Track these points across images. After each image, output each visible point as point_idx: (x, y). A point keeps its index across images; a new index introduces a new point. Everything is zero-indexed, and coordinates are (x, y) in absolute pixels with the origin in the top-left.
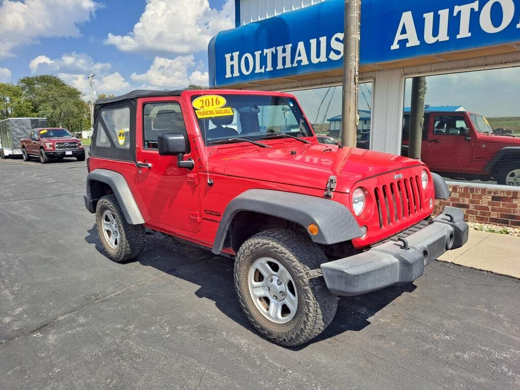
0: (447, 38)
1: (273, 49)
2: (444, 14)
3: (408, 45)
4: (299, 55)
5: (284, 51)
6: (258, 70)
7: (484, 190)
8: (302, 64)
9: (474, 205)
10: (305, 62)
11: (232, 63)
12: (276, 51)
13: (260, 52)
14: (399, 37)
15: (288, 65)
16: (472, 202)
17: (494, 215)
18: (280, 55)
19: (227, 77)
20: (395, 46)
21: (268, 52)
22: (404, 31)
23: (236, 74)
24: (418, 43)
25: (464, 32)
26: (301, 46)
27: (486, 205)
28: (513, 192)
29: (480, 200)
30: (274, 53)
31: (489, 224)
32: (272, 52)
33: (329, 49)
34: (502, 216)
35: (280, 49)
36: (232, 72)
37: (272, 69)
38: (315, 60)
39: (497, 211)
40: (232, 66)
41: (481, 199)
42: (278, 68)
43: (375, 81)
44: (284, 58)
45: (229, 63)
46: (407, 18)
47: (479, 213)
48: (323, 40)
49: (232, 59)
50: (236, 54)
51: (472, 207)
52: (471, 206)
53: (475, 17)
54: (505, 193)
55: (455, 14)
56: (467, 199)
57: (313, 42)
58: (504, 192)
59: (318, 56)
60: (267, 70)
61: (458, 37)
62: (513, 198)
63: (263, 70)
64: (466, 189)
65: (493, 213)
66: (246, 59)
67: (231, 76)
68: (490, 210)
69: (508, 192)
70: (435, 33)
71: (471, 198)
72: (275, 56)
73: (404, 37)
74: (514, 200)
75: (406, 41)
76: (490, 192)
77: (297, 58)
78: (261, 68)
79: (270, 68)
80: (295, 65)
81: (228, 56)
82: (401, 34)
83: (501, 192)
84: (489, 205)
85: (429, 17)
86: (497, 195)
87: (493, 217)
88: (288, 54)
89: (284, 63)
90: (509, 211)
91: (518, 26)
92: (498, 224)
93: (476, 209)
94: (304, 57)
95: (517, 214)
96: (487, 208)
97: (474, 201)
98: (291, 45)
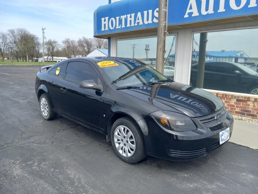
0: (213, 12)
1: (125, 16)
3: (193, 15)
4: (138, 19)
5: (131, 17)
6: (117, 27)
7: (232, 96)
8: (140, 24)
9: (227, 104)
10: (141, 23)
11: (105, 23)
12: (127, 17)
13: (119, 17)
14: (188, 11)
15: (133, 24)
16: (226, 102)
17: (238, 110)
18: (129, 19)
19: (102, 30)
20: (186, 16)
21: (123, 17)
22: (191, 8)
23: (107, 29)
24: (198, 14)
25: (222, 9)
26: (139, 14)
27: (233, 104)
28: (248, 97)
29: (230, 101)
30: (126, 18)
31: (235, 114)
32: (125, 18)
33: (153, 16)
34: (242, 110)
35: (129, 16)
36: (105, 28)
37: (124, 27)
38: (146, 22)
39: (239, 107)
40: (105, 25)
41: (231, 100)
42: (127, 26)
43: (178, 35)
44: (131, 21)
45: (103, 23)
47: (230, 108)
48: (150, 11)
49: (105, 21)
50: (107, 18)
52: (225, 105)
54: (243, 98)
56: (223, 101)
57: (145, 12)
58: (243, 97)
59: (148, 20)
60: (122, 27)
61: (219, 11)
62: (247, 100)
63: (120, 27)
64: (223, 95)
65: (237, 109)
66: (112, 21)
67: (104, 30)
68: (235, 107)
69: (245, 98)
70: (207, 9)
71: (225, 100)
72: (126, 20)
73: (191, 11)
74: (248, 102)
75: (192, 13)
76: (235, 97)
77: (137, 21)
78: (119, 26)
79: (123, 26)
80: (136, 24)
81: (103, 19)
82: (189, 9)
83: (241, 97)
84: (235, 104)
85: (204, 1)
86: (239, 99)
87: (237, 111)
88: (133, 19)
89: (131, 24)
90: (245, 108)
91: (249, 6)
92: (239, 115)
93: (228, 106)
94: (140, 20)
95: (250, 110)
96: (233, 106)
97: (227, 101)
98: (134, 14)
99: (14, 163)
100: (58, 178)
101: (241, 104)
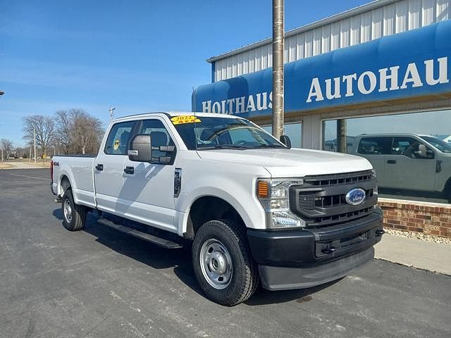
0: (340, 96)
1: (233, 100)
2: (337, 80)
3: (317, 100)
4: (250, 105)
5: (240, 101)
8: (252, 110)
10: (254, 109)
11: (207, 108)
12: (235, 101)
13: (225, 101)
14: (311, 94)
15: (243, 111)
18: (238, 104)
20: (309, 100)
21: (231, 101)
22: (314, 91)
24: (323, 99)
25: (350, 93)
26: (251, 98)
28: (394, 203)
32: (233, 102)
33: (268, 101)
35: (238, 99)
38: (260, 108)
40: (206, 110)
42: (236, 113)
43: (302, 123)
44: (240, 106)
45: (204, 108)
46: (315, 82)
48: (265, 94)
49: (207, 105)
50: (209, 102)
53: (355, 83)
55: (344, 81)
57: (259, 96)
58: (388, 203)
59: (262, 106)
61: (346, 95)
66: (216, 105)
69: (391, 204)
70: (333, 93)
72: (234, 105)
73: (314, 94)
74: (395, 209)
75: (316, 97)
77: (248, 107)
78: (225, 112)
79: (231, 112)
80: (247, 111)
81: (204, 103)
85: (328, 82)
88: (243, 104)
89: (240, 110)
90: (392, 218)
91: (380, 91)
94: (252, 106)
95: (399, 220)
98: (244, 97)
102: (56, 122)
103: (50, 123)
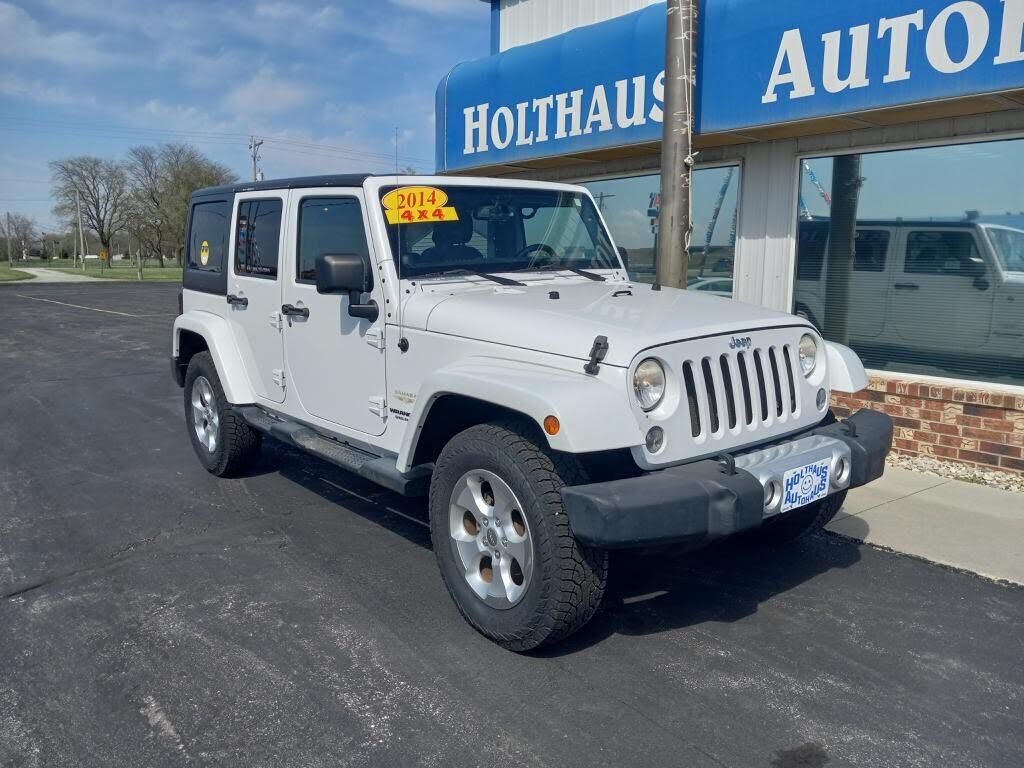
0: (866, 83)
1: (549, 100)
2: (860, 34)
3: (793, 95)
4: (596, 112)
5: (569, 102)
6: (521, 140)
7: (947, 391)
8: (601, 129)
9: (928, 422)
10: (606, 126)
11: (476, 125)
12: (555, 103)
13: (526, 104)
14: (776, 79)
15: (576, 131)
16: (925, 415)
17: (969, 445)
18: (562, 112)
19: (466, 152)
20: (769, 97)
21: (542, 104)
22: (785, 68)
23: (483, 147)
24: (811, 91)
25: (897, 70)
26: (599, 92)
27: (952, 422)
28: (1006, 397)
29: (942, 412)
30: (552, 107)
31: (958, 462)
32: (548, 105)
33: (650, 100)
34: (984, 446)
35: (561, 98)
36: (476, 144)
37: (546, 138)
38: (624, 122)
39: (974, 436)
40: (476, 132)
41: (943, 409)
42: (557, 136)
43: (744, 164)
44: (569, 118)
45: (470, 125)
46: (791, 42)
47: (938, 438)
48: (639, 82)
49: (476, 117)
50: (483, 109)
51: (925, 426)
52: (923, 425)
53: (917, 39)
54: (989, 399)
55: (880, 35)
56: (915, 410)
57: (622, 86)
58: (988, 396)
59: (630, 113)
61: (887, 79)
62: (1005, 409)
63: (530, 141)
64: (913, 387)
65: (965, 440)
66: (502, 117)
67: (473, 151)
68: (960, 433)
69: (996, 398)
70: (844, 71)
71: (923, 408)
72: (552, 113)
73: (785, 79)
74: (1008, 413)
75: (790, 86)
76: (960, 396)
77: (592, 118)
78: (527, 136)
79: (542, 137)
80: (588, 130)
81: (469, 112)
82: (780, 73)
83: (981, 395)
84: (958, 423)
85: (832, 41)
86: (974, 403)
87: (967, 448)
88: (576, 110)
89: (568, 128)
90: (998, 437)
91: (997, 61)
92: (976, 464)
93: (932, 429)
94: (604, 116)
95: (1015, 444)
96: (954, 430)
97: (929, 413)
98: (581, 92)
99: (160, 602)
100: (300, 648)
101: (982, 424)
102: (129, 176)
103: (115, 177)
